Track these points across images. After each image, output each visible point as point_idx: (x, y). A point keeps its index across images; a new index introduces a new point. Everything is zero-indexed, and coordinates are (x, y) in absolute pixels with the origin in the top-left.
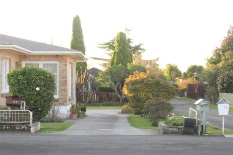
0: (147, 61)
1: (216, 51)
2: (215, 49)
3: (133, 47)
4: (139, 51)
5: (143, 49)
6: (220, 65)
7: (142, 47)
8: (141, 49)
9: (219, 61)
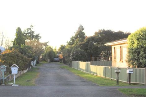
0: (42, 43)
1: (72, 38)
2: (72, 37)
3: (35, 36)
4: (38, 38)
5: (40, 37)
6: (73, 46)
7: (39, 35)
8: (39, 37)
9: (73, 44)
